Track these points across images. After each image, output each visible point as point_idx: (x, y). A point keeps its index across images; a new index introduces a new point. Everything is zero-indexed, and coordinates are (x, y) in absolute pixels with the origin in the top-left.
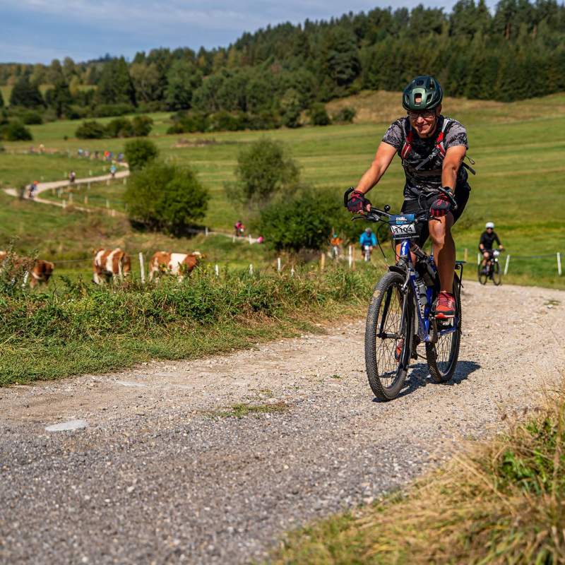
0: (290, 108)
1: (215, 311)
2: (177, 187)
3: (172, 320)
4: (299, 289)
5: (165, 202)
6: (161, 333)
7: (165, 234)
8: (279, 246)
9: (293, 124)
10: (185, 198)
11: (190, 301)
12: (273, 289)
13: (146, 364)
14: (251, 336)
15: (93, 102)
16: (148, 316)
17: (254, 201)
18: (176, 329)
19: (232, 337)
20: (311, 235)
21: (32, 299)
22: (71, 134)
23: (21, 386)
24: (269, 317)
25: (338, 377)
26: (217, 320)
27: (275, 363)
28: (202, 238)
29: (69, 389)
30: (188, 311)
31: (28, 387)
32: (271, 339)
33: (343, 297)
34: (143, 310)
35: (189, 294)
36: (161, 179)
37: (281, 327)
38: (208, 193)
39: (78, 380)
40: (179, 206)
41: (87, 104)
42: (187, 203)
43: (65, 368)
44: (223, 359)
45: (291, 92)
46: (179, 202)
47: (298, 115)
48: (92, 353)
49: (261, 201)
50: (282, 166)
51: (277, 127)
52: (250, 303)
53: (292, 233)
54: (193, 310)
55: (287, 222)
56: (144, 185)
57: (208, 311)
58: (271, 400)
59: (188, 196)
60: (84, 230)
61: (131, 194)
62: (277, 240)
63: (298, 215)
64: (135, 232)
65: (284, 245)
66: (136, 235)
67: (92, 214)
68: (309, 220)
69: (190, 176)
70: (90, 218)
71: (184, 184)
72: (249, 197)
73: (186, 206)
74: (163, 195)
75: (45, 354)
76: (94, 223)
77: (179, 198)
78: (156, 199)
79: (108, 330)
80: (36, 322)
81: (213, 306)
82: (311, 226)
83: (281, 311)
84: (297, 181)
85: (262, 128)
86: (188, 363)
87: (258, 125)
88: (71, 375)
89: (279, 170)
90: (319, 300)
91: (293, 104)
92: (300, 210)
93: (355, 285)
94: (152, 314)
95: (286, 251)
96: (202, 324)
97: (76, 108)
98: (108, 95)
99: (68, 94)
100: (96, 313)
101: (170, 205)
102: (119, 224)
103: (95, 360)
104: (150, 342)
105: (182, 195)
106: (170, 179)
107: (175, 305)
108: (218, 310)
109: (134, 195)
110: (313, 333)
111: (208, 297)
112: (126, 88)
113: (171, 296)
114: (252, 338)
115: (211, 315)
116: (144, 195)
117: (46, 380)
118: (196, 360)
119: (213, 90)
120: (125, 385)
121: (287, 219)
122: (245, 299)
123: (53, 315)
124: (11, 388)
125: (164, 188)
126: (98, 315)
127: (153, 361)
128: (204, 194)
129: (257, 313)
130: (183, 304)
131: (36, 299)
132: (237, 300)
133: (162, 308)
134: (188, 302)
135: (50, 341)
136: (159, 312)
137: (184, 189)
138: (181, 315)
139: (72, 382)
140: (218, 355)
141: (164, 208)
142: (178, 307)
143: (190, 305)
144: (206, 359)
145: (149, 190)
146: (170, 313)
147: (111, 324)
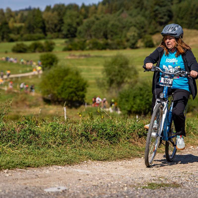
0: (132, 38)
1: (118, 136)
2: (70, 80)
3: (95, 140)
5: (63, 88)
8: (130, 113)
9: (134, 47)
10: (74, 85)
11: (104, 130)
13: (86, 162)
15: (22, 32)
16: (81, 137)
17: (113, 88)
18: (98, 145)
20: (148, 107)
21: (18, 124)
22: (9, 50)
23: (21, 169)
26: (120, 141)
28: (83, 109)
29: (48, 172)
30: (104, 135)
31: (24, 170)
34: (79, 133)
35: (104, 126)
36: (61, 75)
38: (88, 83)
39: (51, 168)
40: (71, 90)
41: (18, 33)
42: (76, 88)
43: (42, 161)
45: (133, 28)
46: (71, 88)
47: (137, 42)
49: (117, 89)
50: (129, 69)
51: (125, 48)
52: (137, 133)
53: (137, 105)
54: (106, 134)
55: (135, 99)
56: (51, 78)
57: (114, 136)
59: (76, 85)
60: (17, 103)
61: (45, 84)
62: (129, 109)
63: (141, 95)
64: (45, 104)
65: (132, 112)
66: (47, 106)
67: (21, 94)
68: (147, 98)
69: (77, 74)
70: (20, 96)
71: (74, 78)
72: (110, 86)
73: (75, 90)
74: (62, 84)
75: (29, 154)
76: (23, 99)
77: (71, 86)
78: (58, 86)
79: (60, 144)
80: (22, 137)
81: (117, 133)
82: (147, 102)
84: (137, 77)
85: (116, 49)
86: (109, 163)
87: (114, 47)
88: (47, 165)
89: (127, 71)
91: (134, 36)
92: (142, 92)
93: (191, 127)
95: (133, 116)
96: (111, 143)
97: (12, 36)
98: (31, 29)
99: (8, 28)
101: (66, 90)
102: (37, 99)
103: (58, 158)
105: (73, 84)
106: (66, 75)
107: (96, 131)
108: (120, 136)
111: (114, 128)
112: (40, 25)
113: (94, 126)
114: (140, 152)
115: (116, 138)
116: (51, 84)
117: (33, 167)
118: (113, 162)
119: (89, 27)
120: (79, 171)
121: (134, 97)
122: (134, 131)
123: (30, 133)
124: (15, 170)
125: (62, 80)
126: (54, 135)
127: (90, 161)
128: (85, 84)
129: (141, 139)
130: (101, 131)
131: (20, 124)
132: (129, 131)
133: (89, 133)
134: (103, 130)
135: (31, 147)
136: (88, 135)
137: (74, 81)
138: (100, 137)
139: (48, 169)
140: (124, 159)
141: (62, 91)
142: (98, 133)
143: (105, 132)
144: (118, 161)
145: (54, 81)
146: (93, 136)
147: (62, 140)
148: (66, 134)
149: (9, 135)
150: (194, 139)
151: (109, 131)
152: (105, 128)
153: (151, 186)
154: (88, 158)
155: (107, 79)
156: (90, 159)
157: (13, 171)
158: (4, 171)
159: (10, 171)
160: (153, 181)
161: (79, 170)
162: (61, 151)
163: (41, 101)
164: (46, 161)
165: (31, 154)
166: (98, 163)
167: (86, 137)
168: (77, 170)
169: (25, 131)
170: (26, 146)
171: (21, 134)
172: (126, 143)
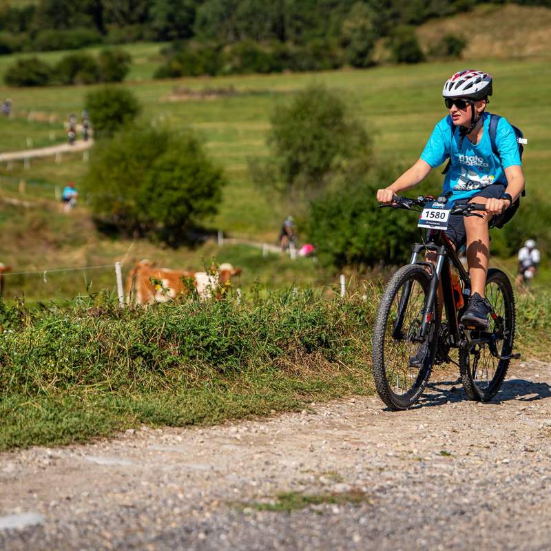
0: (357, 35)
1: (243, 351)
2: (172, 166)
3: (173, 364)
5: (152, 190)
6: (155, 385)
7: (151, 241)
8: (341, 261)
9: (362, 61)
10: (185, 181)
11: (202, 334)
12: (337, 317)
13: (132, 431)
14: (302, 391)
15: (34, 25)
16: (134, 358)
17: (298, 188)
18: (180, 378)
19: (271, 392)
20: (393, 242)
24: (330, 361)
25: (449, 455)
26: (246, 365)
27: (343, 432)
28: (211, 249)
29: (10, 467)
30: (199, 349)
32: (334, 396)
34: (126, 347)
35: (201, 323)
36: (146, 152)
37: (350, 378)
38: (224, 175)
39: (24, 455)
40: (175, 195)
41: (23, 29)
42: (190, 190)
44: (258, 427)
45: (360, 8)
46: (175, 189)
47: (371, 46)
48: (44, 413)
49: (309, 188)
50: (343, 130)
51: (336, 67)
52: (300, 338)
53: (363, 238)
54: (207, 347)
55: (355, 220)
56: (117, 162)
57: (231, 350)
58: (339, 488)
59: (190, 180)
60: (19, 236)
61: (96, 177)
62: (338, 250)
63: (373, 210)
64: (101, 239)
65: (348, 258)
66: (106, 244)
67: (32, 209)
68: (391, 217)
69: (193, 147)
70: (29, 216)
71: (183, 160)
72: (290, 181)
73: (187, 196)
74: (148, 178)
76: (36, 224)
77: (175, 184)
78: (137, 185)
79: (70, 379)
81: (239, 343)
82: (393, 228)
83: (349, 353)
84: (369, 153)
85: (312, 69)
86: (200, 431)
87: (304, 63)
88: (14, 445)
89: (340, 137)
91: (363, 29)
94: (140, 354)
95: (352, 268)
96: (221, 372)
97: (5, 36)
98: (58, 15)
100: (50, 352)
101: (160, 195)
102: (77, 225)
103: (50, 424)
104: (137, 398)
105: (180, 179)
106: (161, 151)
107: (177, 339)
108: (247, 350)
109: (100, 178)
111: (232, 328)
113: (171, 324)
114: (303, 394)
115: (236, 357)
116: (117, 179)
118: (214, 427)
120: (99, 462)
121: (354, 215)
122: (292, 333)
125: (149, 166)
126: (53, 355)
127: (144, 428)
128: (217, 177)
129: (310, 355)
130: (190, 338)
134: (199, 335)
136: (152, 351)
137: (183, 168)
138: (188, 355)
139: (13, 458)
140: (249, 419)
141: (150, 199)
142: (183, 343)
143: (202, 340)
144: (229, 426)
145: (126, 169)
146: (169, 353)
147: (75, 370)
148: (88, 351)
151: (213, 338)
152: (202, 330)
155: (283, 160)
156: (147, 423)
160: (297, 487)
162: (63, 403)
163: (89, 230)
166: (167, 434)
167: (145, 358)
168: (97, 459)
172: (263, 371)
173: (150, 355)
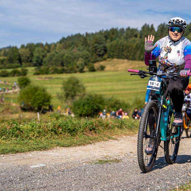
0: (80, 65)
1: (76, 130)
2: (39, 94)
3: (61, 133)
4: (104, 124)
5: (34, 100)
6: (57, 138)
9: (82, 71)
11: (67, 126)
13: (55, 148)
14: (91, 140)
15: (5, 63)
16: (51, 131)
17: (69, 100)
18: (63, 136)
19: (84, 140)
20: (93, 111)
23: (12, 154)
24: (95, 133)
26: (77, 134)
29: (31, 155)
30: (66, 130)
31: (15, 154)
32: (98, 141)
33: (120, 127)
34: (50, 129)
36: (33, 91)
37: (101, 137)
38: (51, 97)
39: (33, 153)
40: (40, 101)
41: (2, 63)
43: (26, 148)
45: (81, 59)
46: (40, 100)
47: (83, 68)
49: (71, 99)
50: (79, 86)
51: (76, 72)
52: (89, 128)
53: (86, 110)
54: (68, 129)
56: (26, 94)
57: (74, 130)
59: (43, 98)
62: (80, 113)
64: (23, 112)
65: (82, 115)
67: (6, 105)
68: (92, 105)
69: (44, 90)
71: (42, 93)
72: (67, 98)
73: (43, 101)
75: (17, 143)
76: (7, 108)
79: (37, 136)
80: (11, 132)
81: (75, 129)
83: (99, 132)
84: (85, 91)
85: (70, 73)
86: (71, 148)
87: (68, 71)
88: (30, 150)
89: (78, 88)
90: (112, 128)
91: (82, 64)
93: (123, 123)
96: (72, 135)
98: (11, 60)
100: (32, 130)
102: (17, 108)
103: (37, 146)
105: (41, 98)
106: (36, 91)
107: (61, 128)
108: (77, 130)
109: (22, 98)
110: (113, 140)
112: (18, 57)
116: (26, 97)
117: (20, 152)
118: (74, 147)
119: (51, 59)
121: (84, 105)
122: (87, 126)
123: (17, 130)
124: (9, 155)
125: (34, 95)
126: (33, 131)
127: (58, 147)
129: (91, 132)
130: (64, 127)
131: (10, 124)
132: (83, 127)
133: (57, 129)
135: (18, 139)
137: (42, 95)
138: (64, 131)
139: (30, 153)
140: (81, 146)
141: (34, 102)
144: (77, 147)
145: (28, 95)
146: (59, 131)
147: (38, 134)
148: (41, 130)
149: (2, 132)
150: (126, 131)
151: (70, 127)
153: (101, 162)
154: (57, 145)
155: (65, 93)
156: (58, 146)
157: (7, 155)
158: (1, 155)
159: (5, 155)
160: (102, 159)
161: (52, 154)
162: (38, 141)
163: (19, 110)
164: (29, 148)
165: (19, 144)
166: (64, 149)
167: (54, 132)
168: (50, 153)
169: (13, 128)
170: (14, 139)
171: (10, 130)
172: (81, 135)
173: (55, 131)
